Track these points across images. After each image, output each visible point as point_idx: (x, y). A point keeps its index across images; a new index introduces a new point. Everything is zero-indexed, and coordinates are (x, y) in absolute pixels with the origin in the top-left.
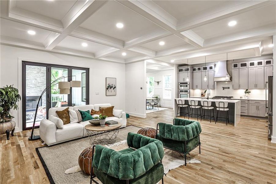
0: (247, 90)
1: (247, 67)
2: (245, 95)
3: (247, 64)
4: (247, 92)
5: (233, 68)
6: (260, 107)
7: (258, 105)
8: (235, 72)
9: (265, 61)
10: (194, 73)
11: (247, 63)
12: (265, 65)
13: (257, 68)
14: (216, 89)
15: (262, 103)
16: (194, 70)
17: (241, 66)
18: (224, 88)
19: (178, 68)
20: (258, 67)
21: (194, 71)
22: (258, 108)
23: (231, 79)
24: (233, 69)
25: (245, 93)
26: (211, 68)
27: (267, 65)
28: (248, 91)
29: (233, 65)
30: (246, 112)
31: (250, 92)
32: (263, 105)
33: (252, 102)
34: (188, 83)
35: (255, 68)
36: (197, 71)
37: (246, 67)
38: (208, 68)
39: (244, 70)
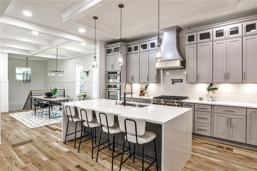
0: (211, 84)
1: (212, 40)
2: (208, 95)
3: (211, 33)
4: (211, 88)
5: (187, 42)
6: (234, 121)
7: (231, 116)
8: (189, 49)
9: (245, 24)
10: (129, 55)
11: (210, 31)
12: (244, 34)
13: (229, 41)
14: (161, 83)
15: (239, 112)
16: (130, 50)
17: (200, 39)
18: (174, 81)
19: (106, 48)
20: (231, 38)
21: (129, 53)
22: (230, 123)
23: (183, 63)
24: (187, 45)
25: (209, 90)
26: (153, 45)
27: (248, 33)
28: (213, 87)
29: (187, 37)
30: (208, 128)
31: (216, 89)
32: (241, 117)
33: (220, 110)
34: (118, 73)
35: (225, 41)
36: (133, 51)
37: (208, 40)
38: (149, 46)
39: (205, 46)
